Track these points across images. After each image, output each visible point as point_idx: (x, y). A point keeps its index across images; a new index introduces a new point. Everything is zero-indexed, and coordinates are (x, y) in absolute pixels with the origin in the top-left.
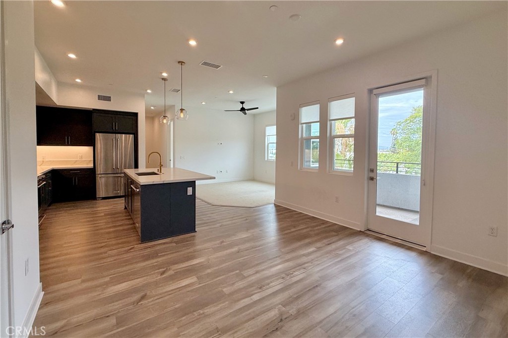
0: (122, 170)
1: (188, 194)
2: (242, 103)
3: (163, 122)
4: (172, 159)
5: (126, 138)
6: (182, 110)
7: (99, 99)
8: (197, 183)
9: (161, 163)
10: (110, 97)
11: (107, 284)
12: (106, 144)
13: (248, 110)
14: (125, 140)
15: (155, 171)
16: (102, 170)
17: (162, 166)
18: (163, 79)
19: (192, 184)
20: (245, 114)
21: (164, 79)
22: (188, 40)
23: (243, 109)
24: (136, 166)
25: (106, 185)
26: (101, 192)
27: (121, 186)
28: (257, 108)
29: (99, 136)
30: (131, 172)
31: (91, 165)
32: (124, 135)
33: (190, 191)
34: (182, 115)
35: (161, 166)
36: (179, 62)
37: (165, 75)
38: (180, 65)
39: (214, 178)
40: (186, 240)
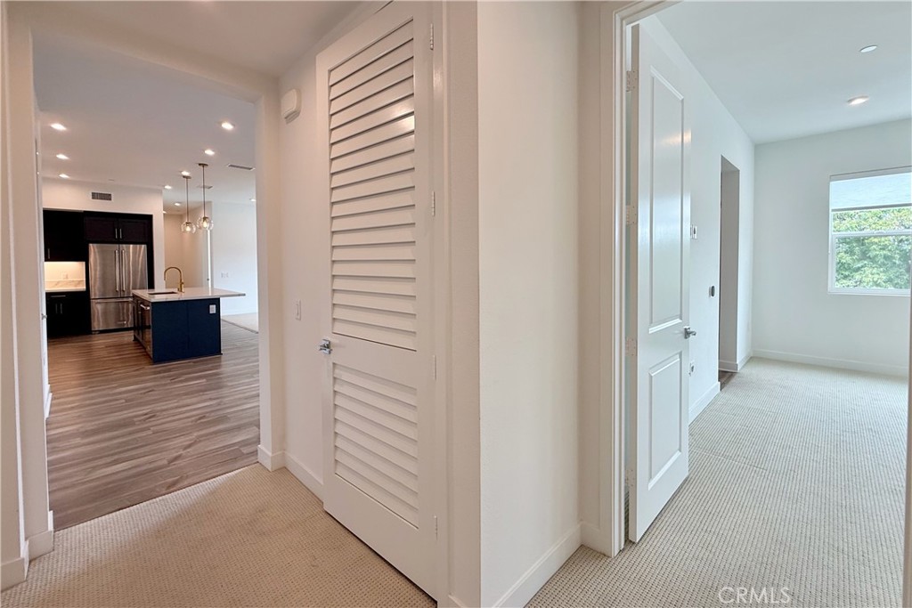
0: (129, 293)
1: (211, 313)
3: (185, 230)
4: (210, 279)
5: (134, 250)
6: (205, 219)
7: (93, 198)
8: (222, 300)
9: (181, 280)
10: (110, 195)
11: (116, 388)
12: (103, 259)
14: (135, 252)
15: (176, 290)
16: (97, 293)
17: (183, 283)
18: (184, 177)
19: (216, 301)
21: (186, 177)
22: (220, 123)
24: (151, 285)
25: (105, 313)
26: (97, 324)
27: (128, 316)
29: (93, 249)
30: (144, 294)
31: (83, 287)
32: (131, 246)
33: (213, 309)
34: (205, 225)
35: (181, 284)
36: (200, 164)
37: (185, 173)
38: (201, 167)
39: (244, 295)
40: (206, 360)
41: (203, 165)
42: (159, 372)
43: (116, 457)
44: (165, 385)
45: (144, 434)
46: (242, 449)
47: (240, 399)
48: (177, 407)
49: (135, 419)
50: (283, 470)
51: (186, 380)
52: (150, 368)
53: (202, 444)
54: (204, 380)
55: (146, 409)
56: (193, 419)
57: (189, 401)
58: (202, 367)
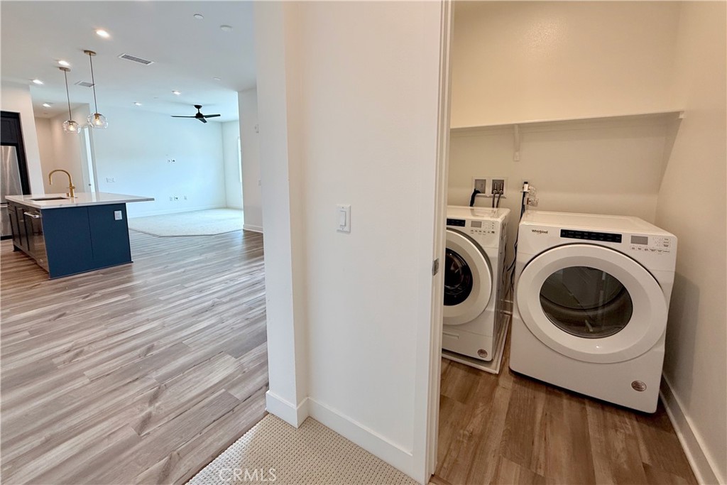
1: (116, 219)
2: (198, 107)
3: (68, 130)
4: (92, 182)
6: (97, 115)
8: (129, 206)
9: (71, 184)
13: (206, 117)
15: (64, 195)
17: (74, 188)
18: (61, 68)
19: (122, 207)
20: (205, 122)
21: (65, 69)
22: (95, 29)
23: (199, 116)
28: (219, 115)
30: (21, 199)
33: (118, 215)
34: (98, 122)
35: (72, 188)
36: (85, 51)
37: (64, 63)
38: (87, 55)
39: (153, 199)
40: (117, 270)
41: (90, 53)
42: (64, 289)
43: (47, 433)
44: (78, 305)
45: (77, 384)
46: (232, 392)
47: (185, 317)
48: (108, 336)
49: (55, 361)
50: (308, 421)
51: (104, 297)
52: (48, 284)
53: (171, 390)
54: (126, 296)
55: (65, 343)
56: (139, 351)
57: (120, 326)
58: (116, 279)
